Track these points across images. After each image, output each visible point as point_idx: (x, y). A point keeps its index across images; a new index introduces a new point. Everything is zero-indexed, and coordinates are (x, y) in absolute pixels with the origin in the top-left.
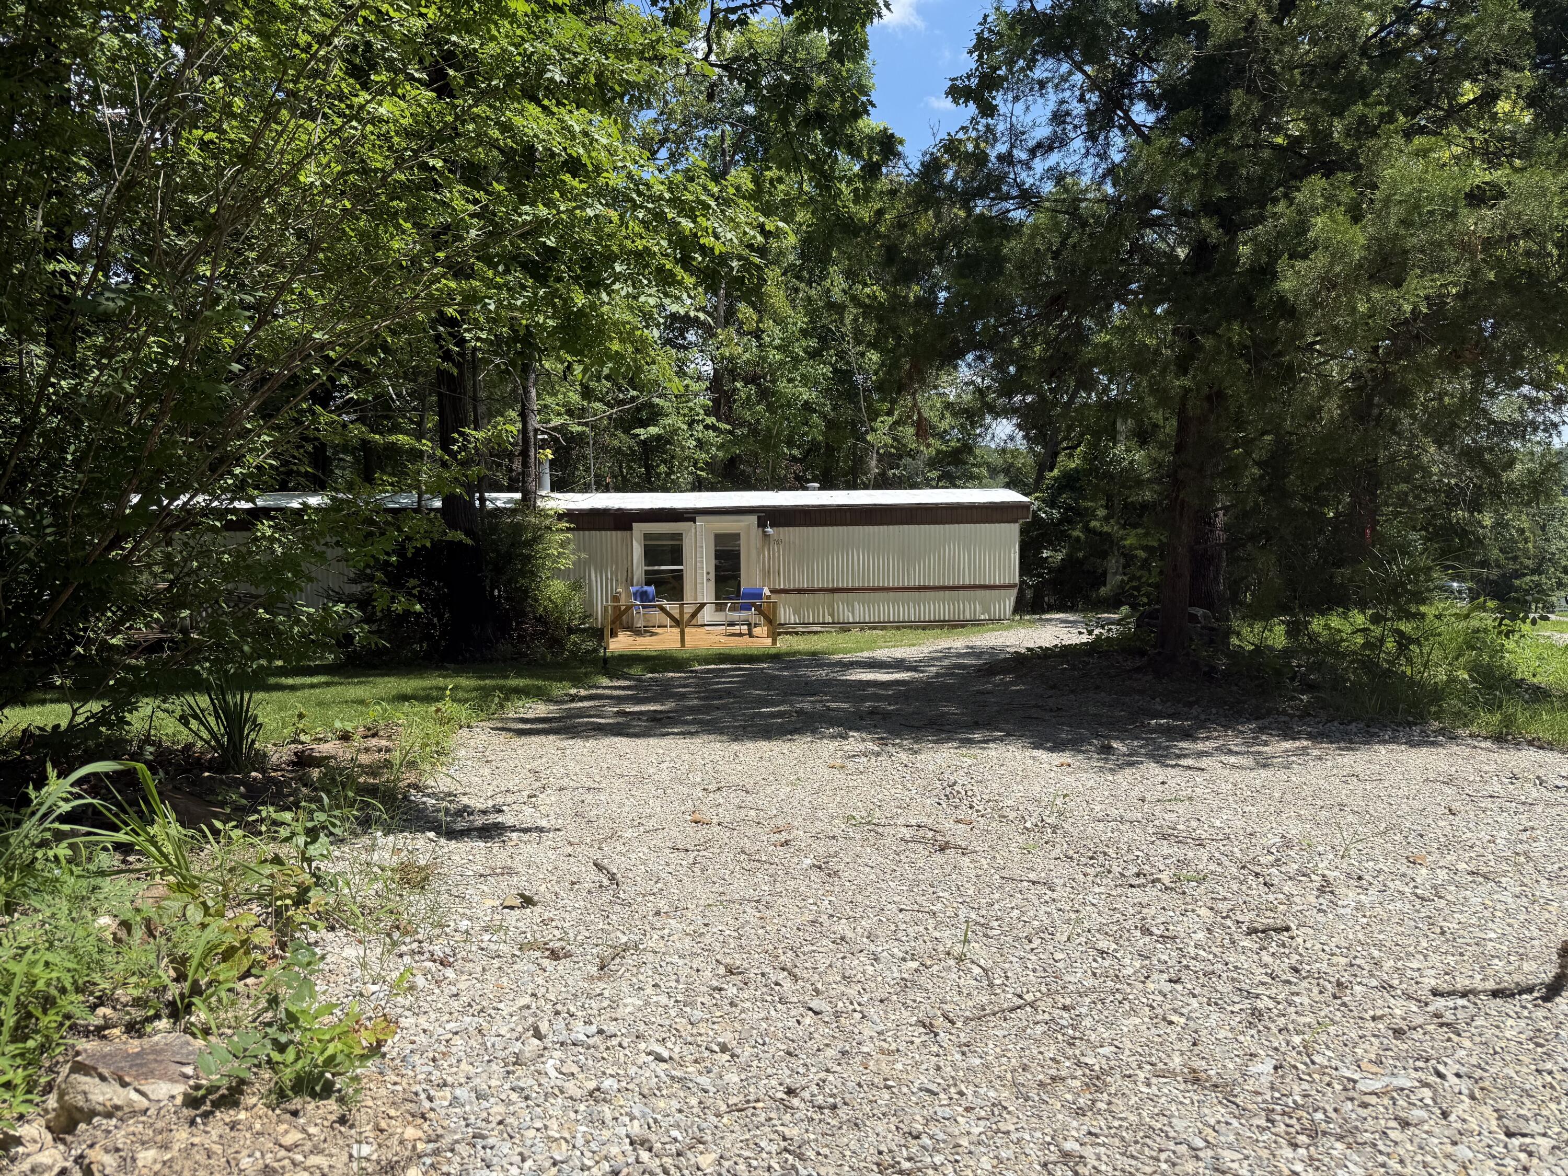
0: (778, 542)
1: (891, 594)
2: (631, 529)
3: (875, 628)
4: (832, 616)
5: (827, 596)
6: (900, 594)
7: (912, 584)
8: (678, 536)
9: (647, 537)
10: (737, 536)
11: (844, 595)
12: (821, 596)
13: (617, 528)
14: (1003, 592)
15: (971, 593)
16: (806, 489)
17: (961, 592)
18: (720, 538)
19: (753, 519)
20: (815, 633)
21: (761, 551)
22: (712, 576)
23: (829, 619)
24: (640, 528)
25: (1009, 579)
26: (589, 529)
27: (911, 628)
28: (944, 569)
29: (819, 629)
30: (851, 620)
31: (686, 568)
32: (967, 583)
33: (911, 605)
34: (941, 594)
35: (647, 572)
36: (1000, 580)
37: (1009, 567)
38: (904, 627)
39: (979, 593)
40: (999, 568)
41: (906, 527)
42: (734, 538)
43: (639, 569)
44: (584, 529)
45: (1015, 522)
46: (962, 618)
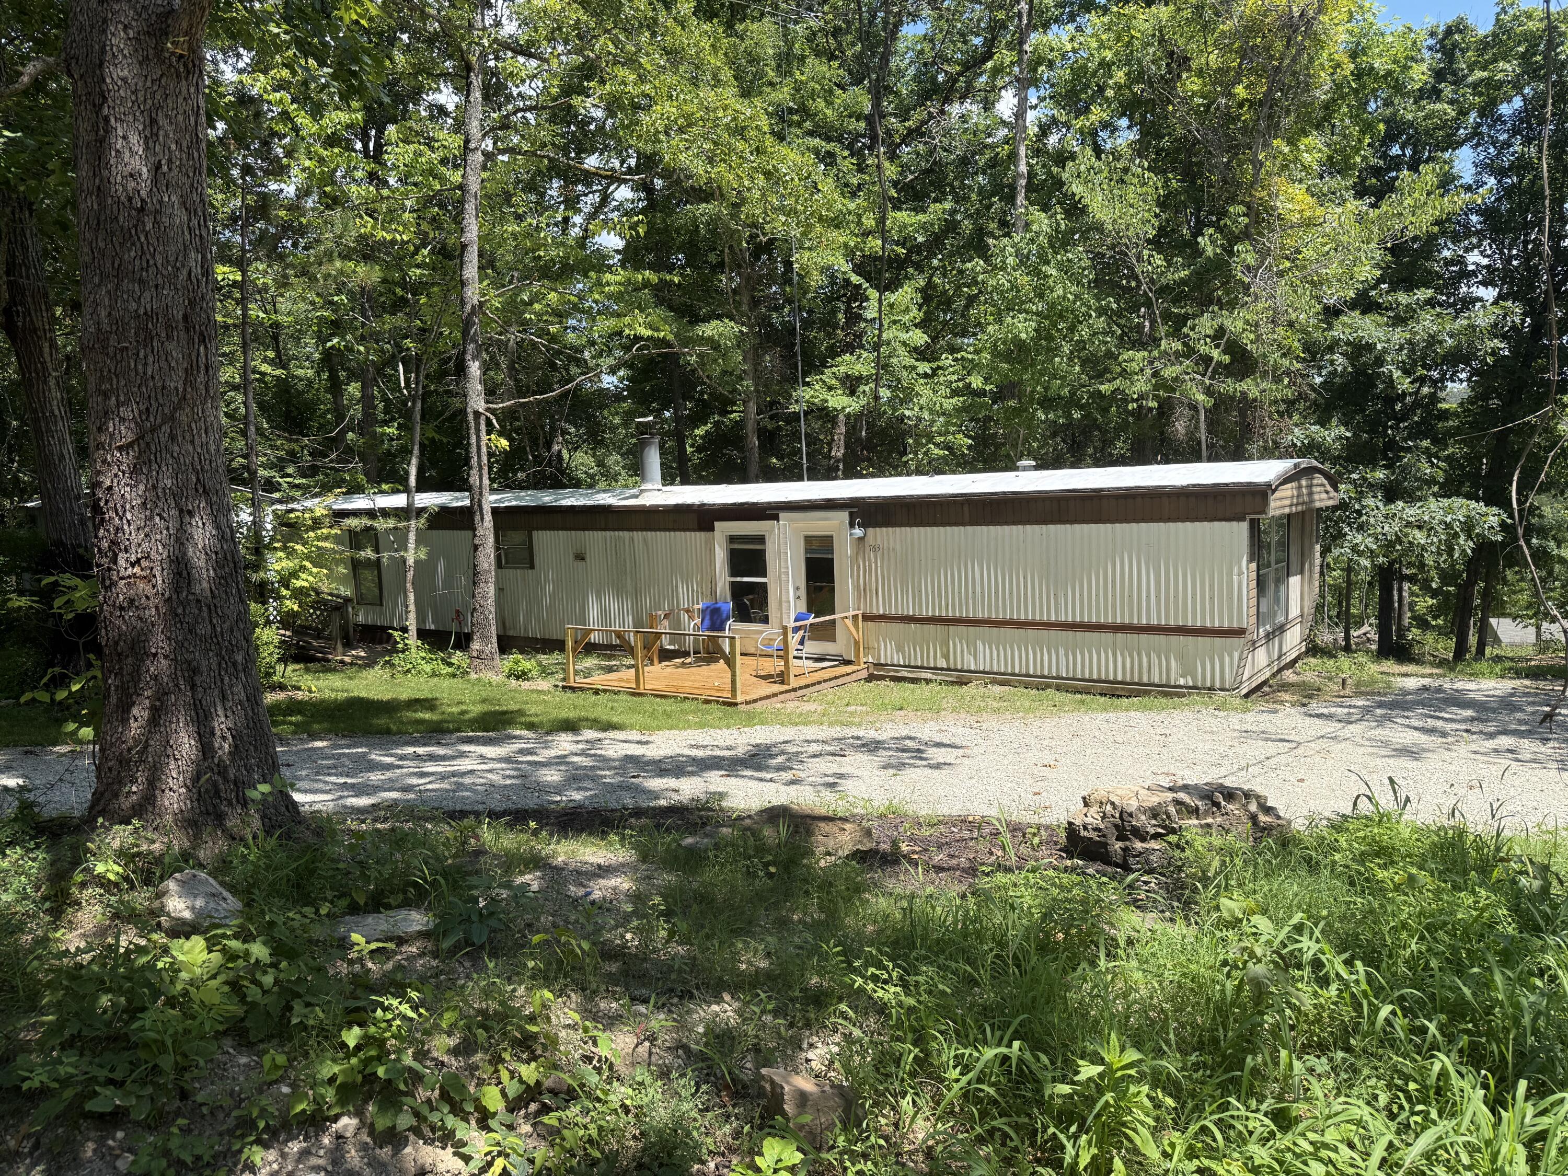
0: (875, 548)
1: (1031, 633)
2: (712, 529)
3: (1002, 683)
4: (946, 657)
5: (940, 629)
6: (1044, 633)
7: (1062, 619)
8: (761, 539)
9: (732, 539)
10: (830, 539)
11: (962, 629)
12: (930, 628)
13: (701, 529)
14: (1218, 641)
15: (1161, 639)
16: (1016, 469)
17: (1144, 637)
18: (810, 542)
19: (844, 516)
20: (914, 681)
21: (854, 560)
22: (803, 592)
23: (942, 663)
24: (724, 528)
25: (1231, 619)
26: (674, 530)
27: (1058, 688)
28: (1114, 596)
29: (929, 676)
30: (973, 668)
31: (771, 580)
32: (1154, 622)
33: (1062, 652)
34: (1108, 637)
35: (733, 584)
36: (1212, 619)
37: (1231, 598)
38: (1048, 686)
39: (1176, 640)
40: (1212, 598)
41: (1052, 527)
42: (826, 542)
43: (723, 581)
44: (669, 530)
45: (1241, 519)
46: (1145, 680)
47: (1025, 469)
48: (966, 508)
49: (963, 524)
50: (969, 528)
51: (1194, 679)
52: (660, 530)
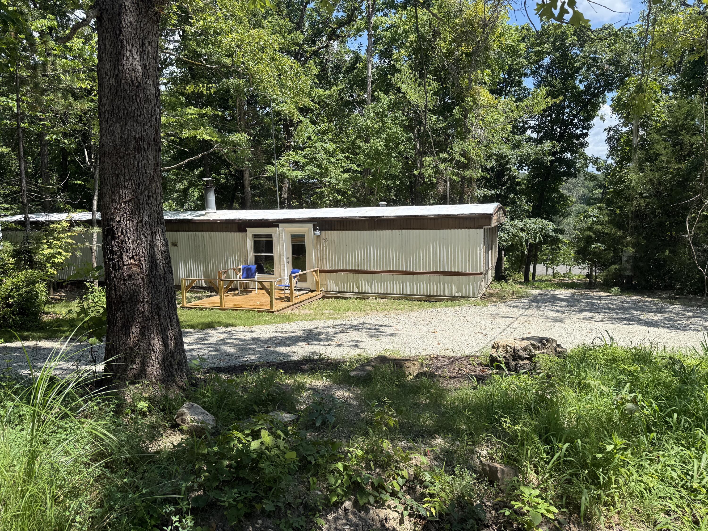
0: (325, 240)
1: (395, 276)
2: (245, 231)
3: (383, 298)
4: (358, 287)
5: (355, 275)
6: (400, 276)
7: (408, 270)
8: (270, 236)
9: (255, 236)
11: (365, 275)
12: (351, 275)
13: (239, 231)
14: (471, 278)
15: (448, 277)
17: (442, 277)
18: (294, 237)
19: (311, 225)
20: (348, 298)
21: (315, 246)
22: (291, 260)
23: (356, 290)
24: (251, 231)
25: (476, 269)
26: (226, 231)
27: (407, 299)
28: (429, 260)
29: (350, 296)
30: (370, 292)
31: (275, 254)
32: (446, 270)
33: (408, 284)
34: (427, 277)
35: (255, 256)
36: (469, 269)
37: (476, 260)
38: (402, 298)
39: (454, 278)
40: (469, 260)
41: (403, 231)
42: (302, 237)
43: (251, 255)
44: (223, 231)
45: (480, 228)
46: (442, 294)
47: (382, 206)
48: (367, 223)
49: (365, 230)
50: (368, 231)
51: (462, 293)
52: (218, 231)
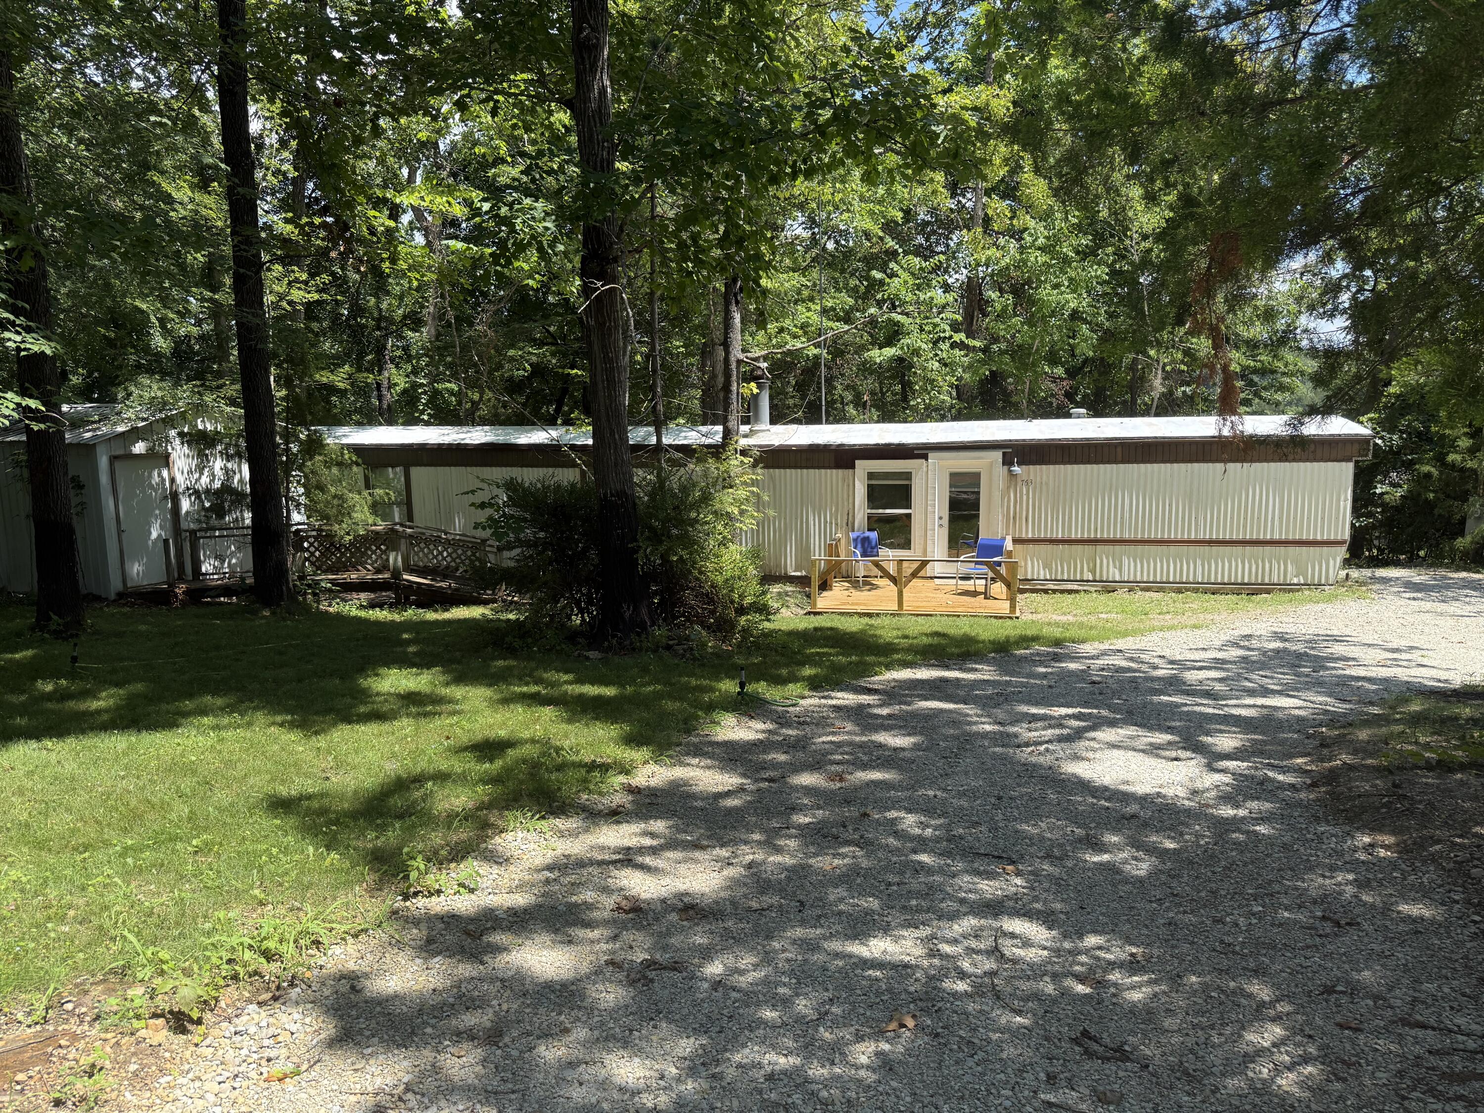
0: (1027, 483)
1: (1173, 549)
2: (853, 467)
3: (1145, 590)
4: (1093, 572)
5: (1088, 548)
6: (1183, 549)
7: (1201, 537)
8: (908, 476)
9: (871, 476)
10: (977, 476)
11: (1109, 548)
12: (1079, 548)
13: (838, 466)
14: (1325, 549)
15: (1282, 549)
16: (1068, 415)
17: (1268, 549)
18: (956, 479)
19: (998, 455)
20: (1070, 592)
21: (1005, 493)
22: (946, 521)
23: (1089, 576)
24: (863, 466)
25: (1336, 533)
26: (807, 468)
27: (1196, 590)
28: (1245, 519)
29: (1076, 587)
30: (1117, 578)
31: (916, 511)
32: (1276, 537)
33: (1199, 562)
34: (1239, 549)
35: (871, 515)
36: (1322, 534)
37: (1337, 518)
38: (1187, 590)
39: (1292, 550)
40: (1323, 519)
41: (1196, 465)
42: (975, 478)
43: (861, 513)
44: (801, 468)
45: (1347, 460)
46: (1267, 581)
48: (1119, 449)
49: (1116, 462)
50: (1122, 466)
51: (1305, 578)
52: (790, 467)
